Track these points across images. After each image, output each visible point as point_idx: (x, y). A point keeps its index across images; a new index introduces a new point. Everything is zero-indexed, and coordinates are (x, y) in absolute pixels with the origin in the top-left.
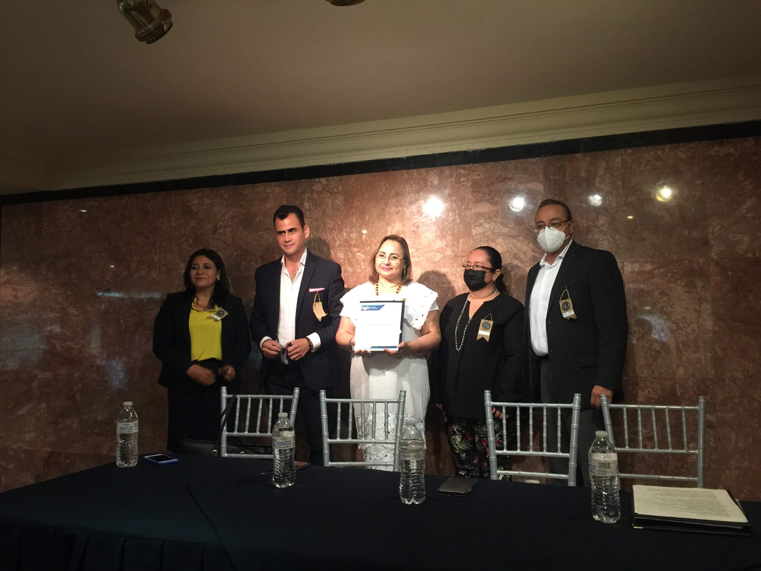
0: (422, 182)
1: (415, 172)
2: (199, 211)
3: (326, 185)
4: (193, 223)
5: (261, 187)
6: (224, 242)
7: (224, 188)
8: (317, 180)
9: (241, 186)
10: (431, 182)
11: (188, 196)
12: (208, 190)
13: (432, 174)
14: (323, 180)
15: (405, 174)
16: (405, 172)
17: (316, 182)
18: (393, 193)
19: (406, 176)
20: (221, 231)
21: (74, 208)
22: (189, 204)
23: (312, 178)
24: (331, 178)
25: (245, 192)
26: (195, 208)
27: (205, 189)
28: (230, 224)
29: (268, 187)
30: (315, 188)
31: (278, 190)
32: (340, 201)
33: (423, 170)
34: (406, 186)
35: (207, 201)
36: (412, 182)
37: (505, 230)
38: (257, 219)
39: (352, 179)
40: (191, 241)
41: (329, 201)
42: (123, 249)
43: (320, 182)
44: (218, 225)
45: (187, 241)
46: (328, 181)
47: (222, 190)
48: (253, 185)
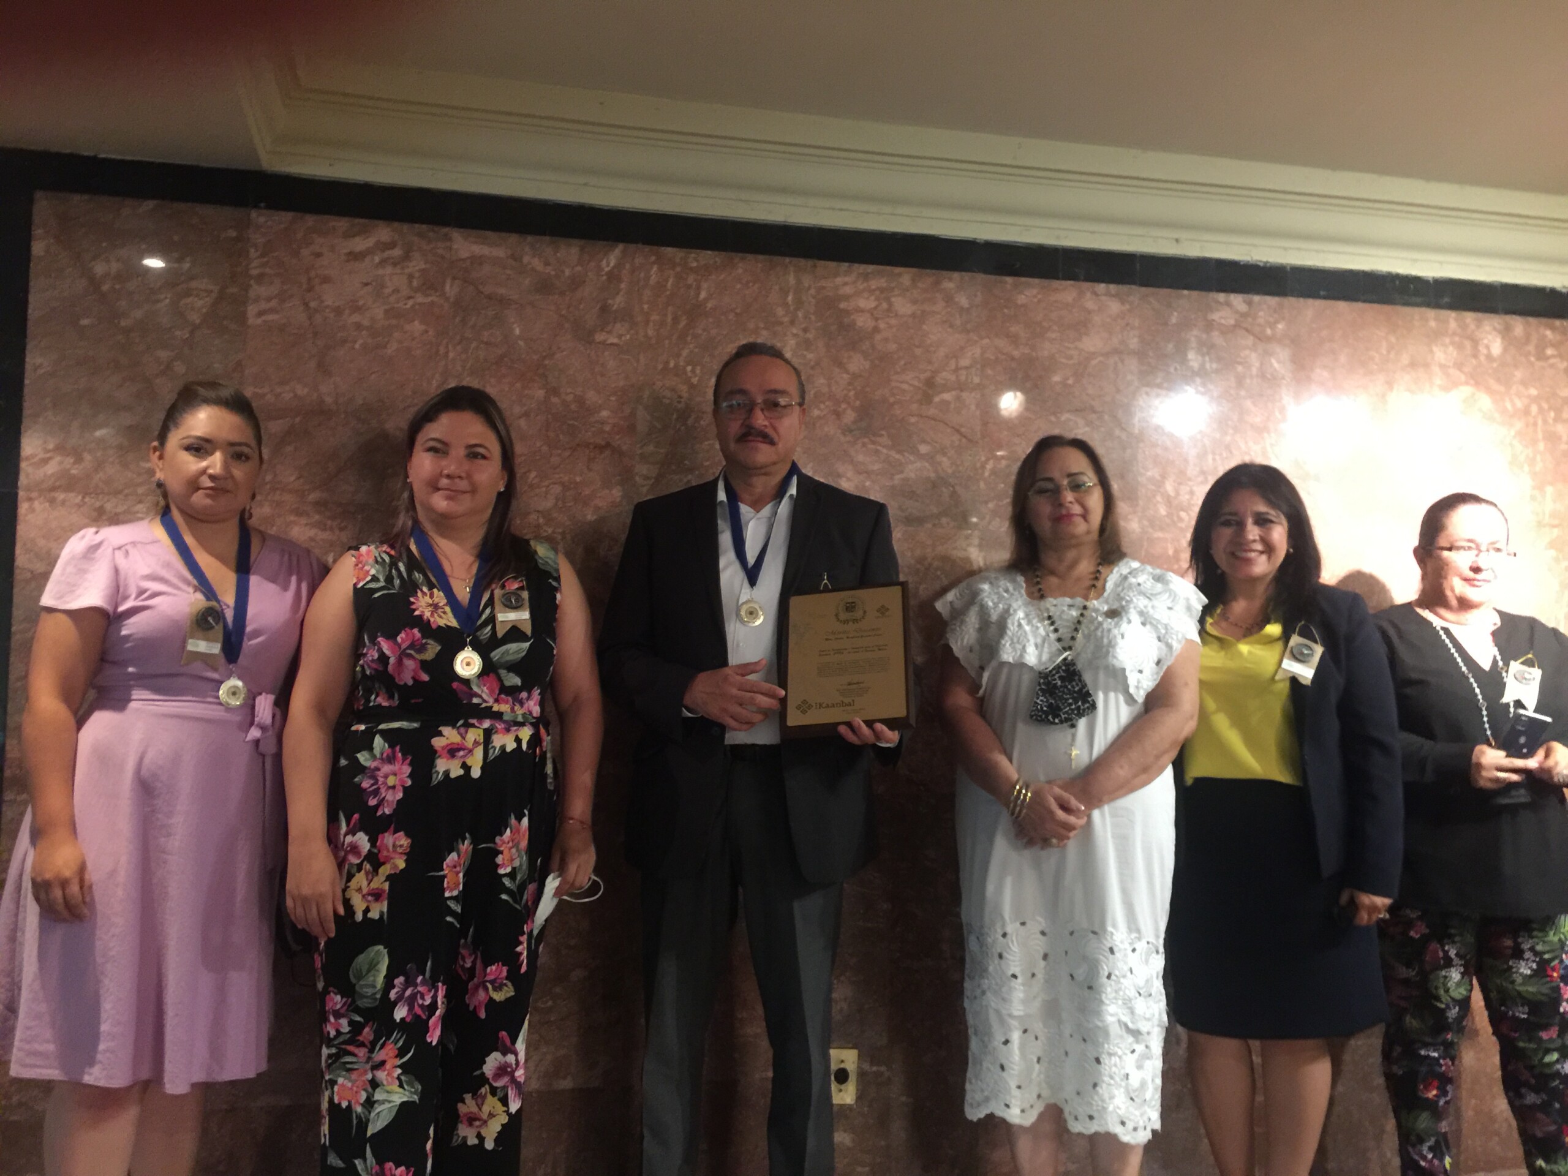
0: (1468, 344)
1: (1452, 318)
2: (876, 330)
3: (1244, 315)
4: (857, 363)
5: (1066, 292)
6: (958, 431)
7: (956, 275)
8: (1221, 297)
9: (1009, 280)
10: (1488, 347)
11: (839, 280)
12: (906, 275)
13: (1488, 328)
14: (1238, 301)
15: (1431, 317)
16: (1431, 313)
17: (1218, 302)
18: (1405, 359)
19: (1433, 324)
20: (947, 396)
22: (842, 305)
23: (1209, 289)
24: (1256, 298)
25: (1021, 299)
26: (863, 322)
27: (898, 270)
28: (976, 380)
29: (1088, 295)
30: (1215, 316)
31: (1115, 307)
33: (1469, 317)
34: (1435, 349)
35: (903, 306)
36: (1447, 340)
38: (1057, 378)
39: (1310, 309)
40: (850, 416)
41: (1254, 359)
42: (605, 413)
43: (1228, 304)
44: (939, 380)
45: (838, 415)
46: (1250, 303)
47: (951, 281)
48: (1045, 282)
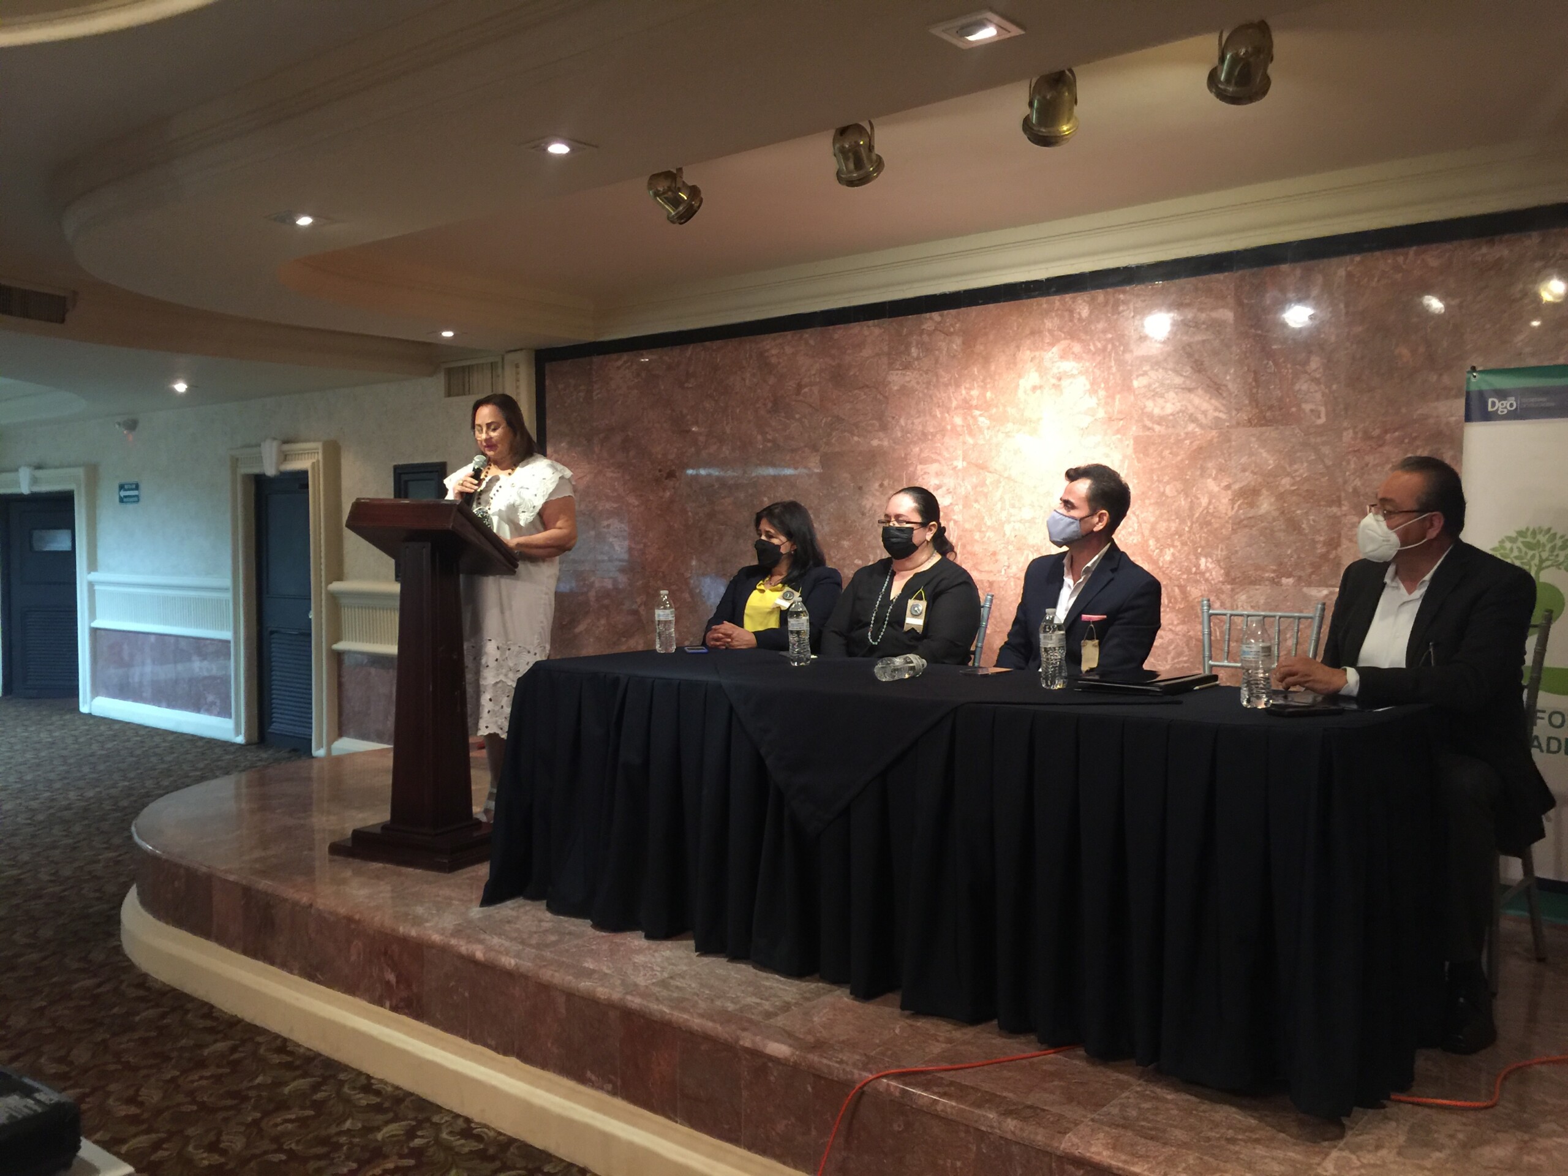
0: (1066, 314)
1: (1056, 300)
2: (779, 363)
3: (939, 323)
4: (772, 380)
5: (855, 328)
6: (811, 406)
7: (809, 330)
8: (928, 315)
9: (831, 328)
10: (1079, 314)
11: (765, 343)
12: (789, 335)
13: (1080, 301)
14: (936, 316)
15: (1044, 302)
16: (1043, 300)
17: (926, 319)
18: (1027, 331)
19: (1045, 306)
20: (806, 390)
21: (629, 364)
22: (766, 354)
23: (921, 312)
24: (946, 312)
25: (836, 336)
26: (774, 360)
27: (786, 333)
28: (818, 380)
29: (865, 328)
30: (924, 327)
31: (877, 331)
32: (957, 344)
33: (1068, 297)
34: (1045, 321)
35: (788, 350)
36: (1054, 314)
37: (1178, 380)
38: (852, 373)
39: (974, 312)
40: (770, 405)
41: (943, 345)
42: (689, 417)
43: (931, 318)
44: (803, 383)
45: (765, 404)
46: (941, 316)
47: (807, 334)
48: (846, 325)
